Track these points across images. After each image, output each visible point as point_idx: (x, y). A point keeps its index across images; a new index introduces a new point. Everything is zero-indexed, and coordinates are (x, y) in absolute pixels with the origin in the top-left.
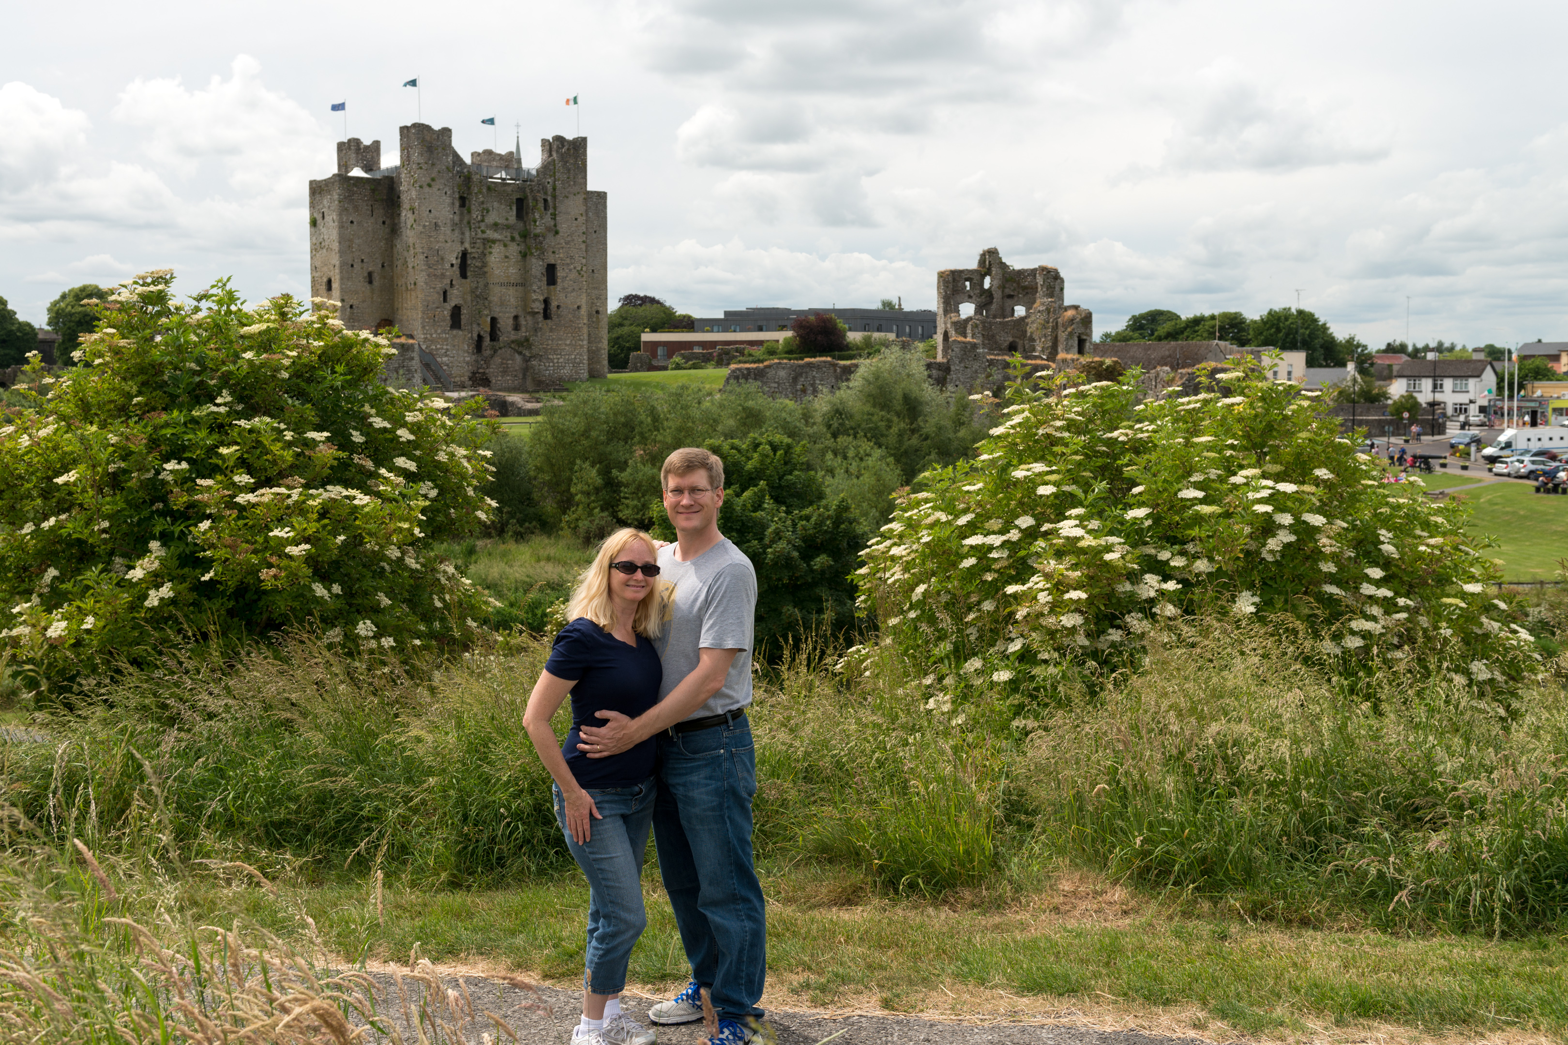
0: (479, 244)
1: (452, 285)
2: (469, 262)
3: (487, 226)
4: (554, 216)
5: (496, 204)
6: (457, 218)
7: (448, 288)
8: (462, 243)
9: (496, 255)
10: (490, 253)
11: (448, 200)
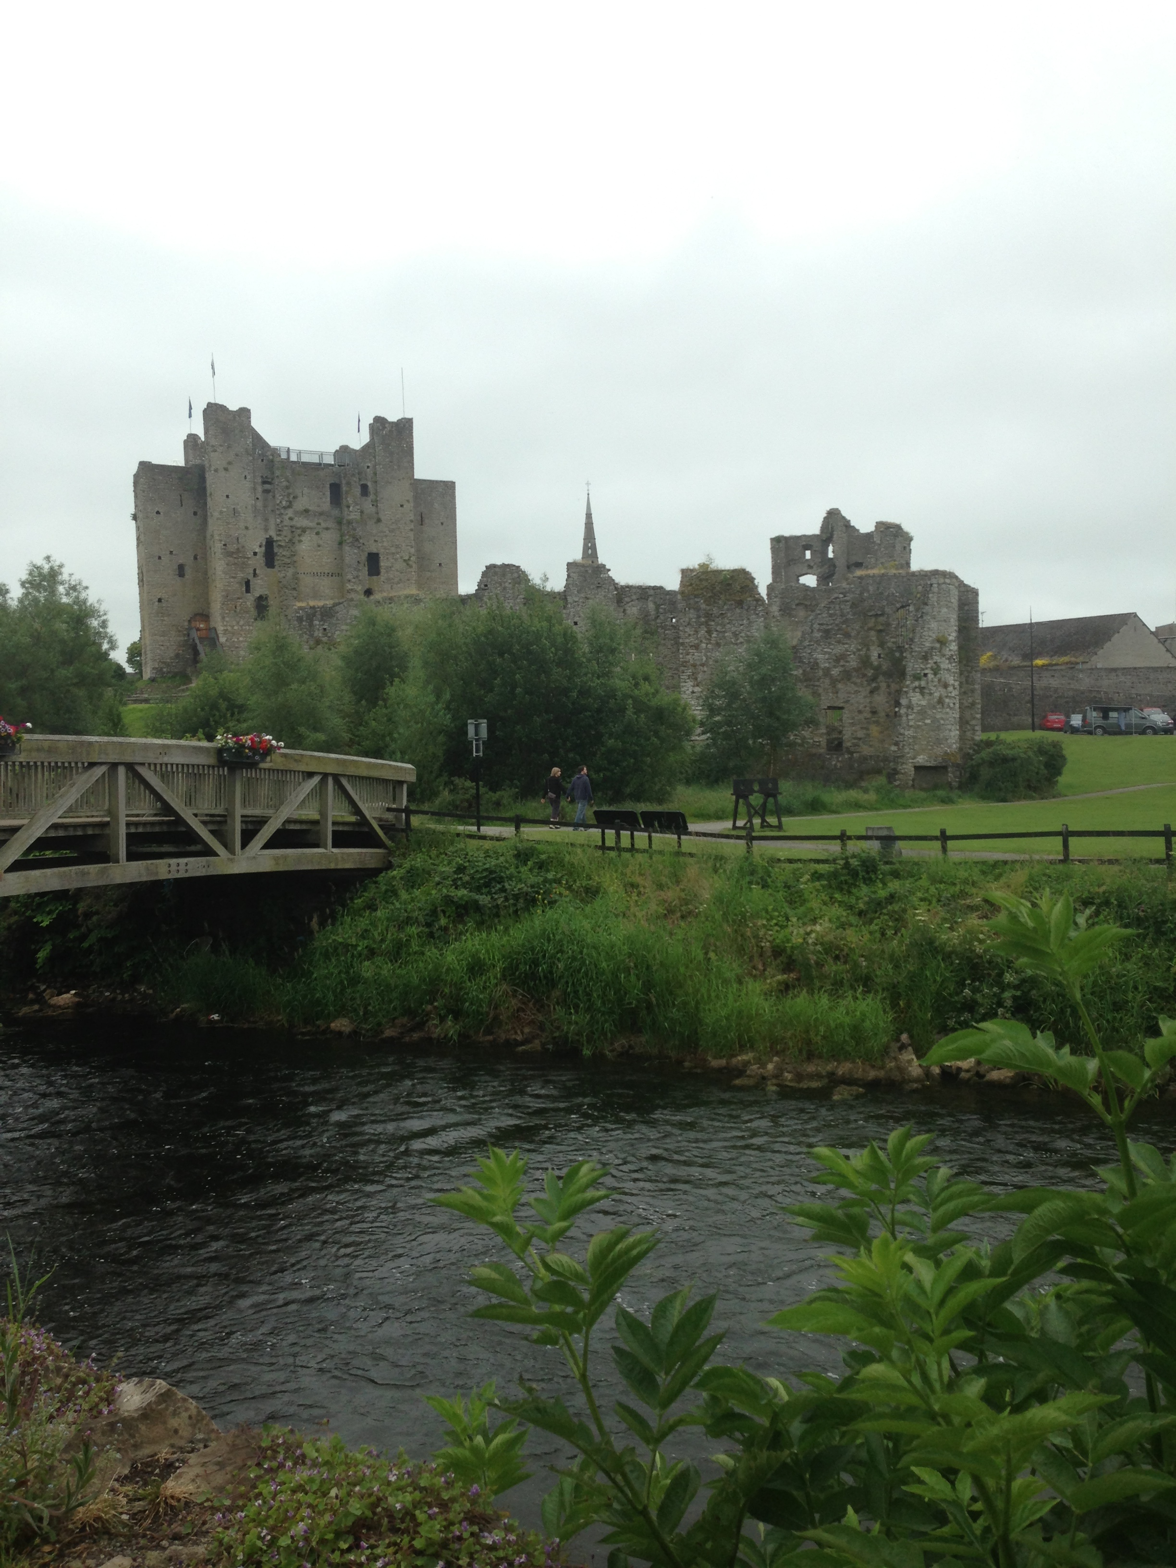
0: (286, 531)
1: (255, 575)
2: (276, 550)
3: (297, 513)
4: (375, 503)
5: (306, 490)
6: (260, 504)
7: (251, 577)
8: (266, 530)
9: (306, 545)
10: (300, 541)
11: (248, 485)
